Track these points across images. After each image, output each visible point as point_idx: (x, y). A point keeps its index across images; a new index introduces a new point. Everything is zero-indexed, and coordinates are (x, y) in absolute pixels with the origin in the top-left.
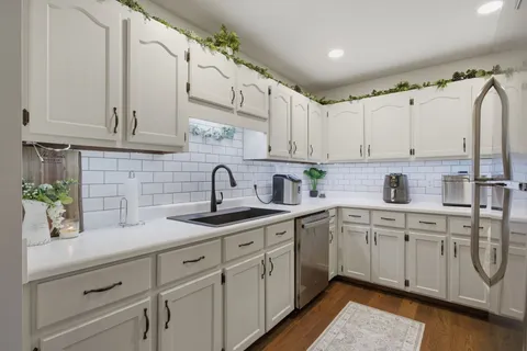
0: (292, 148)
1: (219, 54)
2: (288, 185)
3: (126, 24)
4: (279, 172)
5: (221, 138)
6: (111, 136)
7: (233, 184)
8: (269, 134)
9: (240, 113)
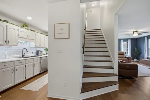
0: (40, 45)
1: (24, 29)
2: (39, 52)
3: (7, 26)
4: (38, 49)
5: (24, 43)
6: (4, 44)
7: (27, 52)
8: (35, 42)
9: (29, 39)
